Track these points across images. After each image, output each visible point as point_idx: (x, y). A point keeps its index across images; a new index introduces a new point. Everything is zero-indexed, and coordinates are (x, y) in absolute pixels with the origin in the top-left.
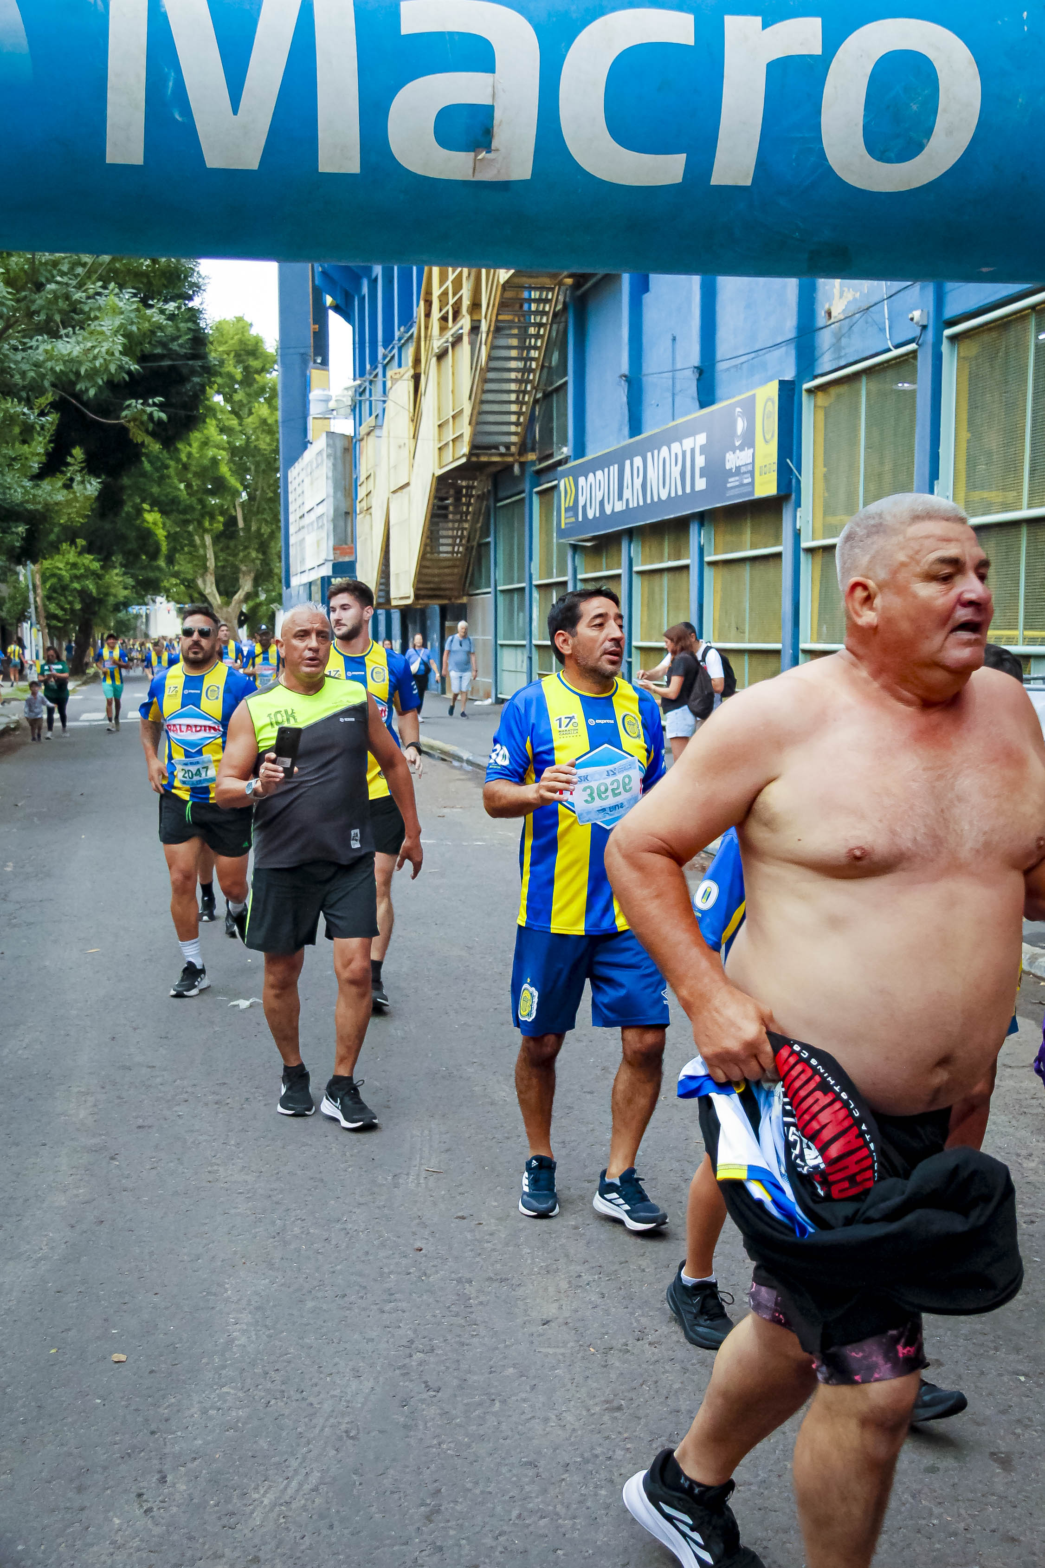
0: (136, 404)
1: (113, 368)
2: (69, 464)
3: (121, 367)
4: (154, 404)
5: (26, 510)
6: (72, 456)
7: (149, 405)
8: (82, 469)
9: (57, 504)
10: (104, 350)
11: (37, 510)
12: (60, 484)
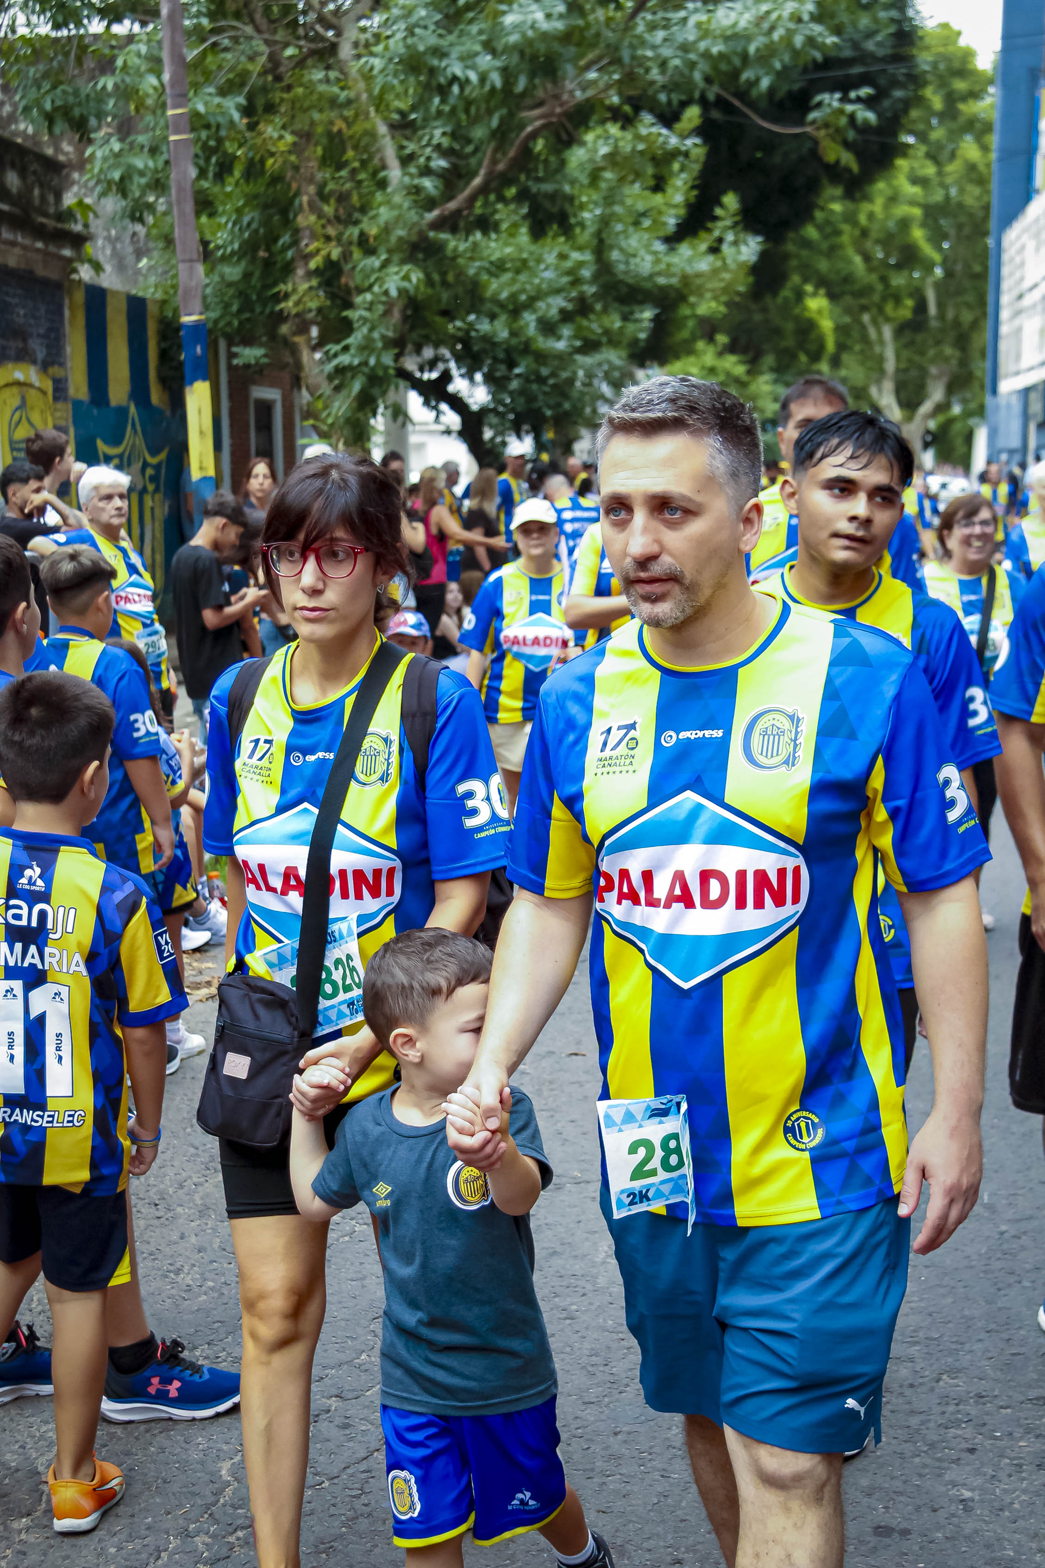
0: (831, 100)
1: (798, 41)
2: (716, 218)
3: (811, 41)
4: (859, 100)
5: (656, 285)
6: (721, 205)
7: (851, 102)
8: (736, 224)
9: (699, 275)
10: (786, 14)
11: (670, 286)
12: (703, 247)
